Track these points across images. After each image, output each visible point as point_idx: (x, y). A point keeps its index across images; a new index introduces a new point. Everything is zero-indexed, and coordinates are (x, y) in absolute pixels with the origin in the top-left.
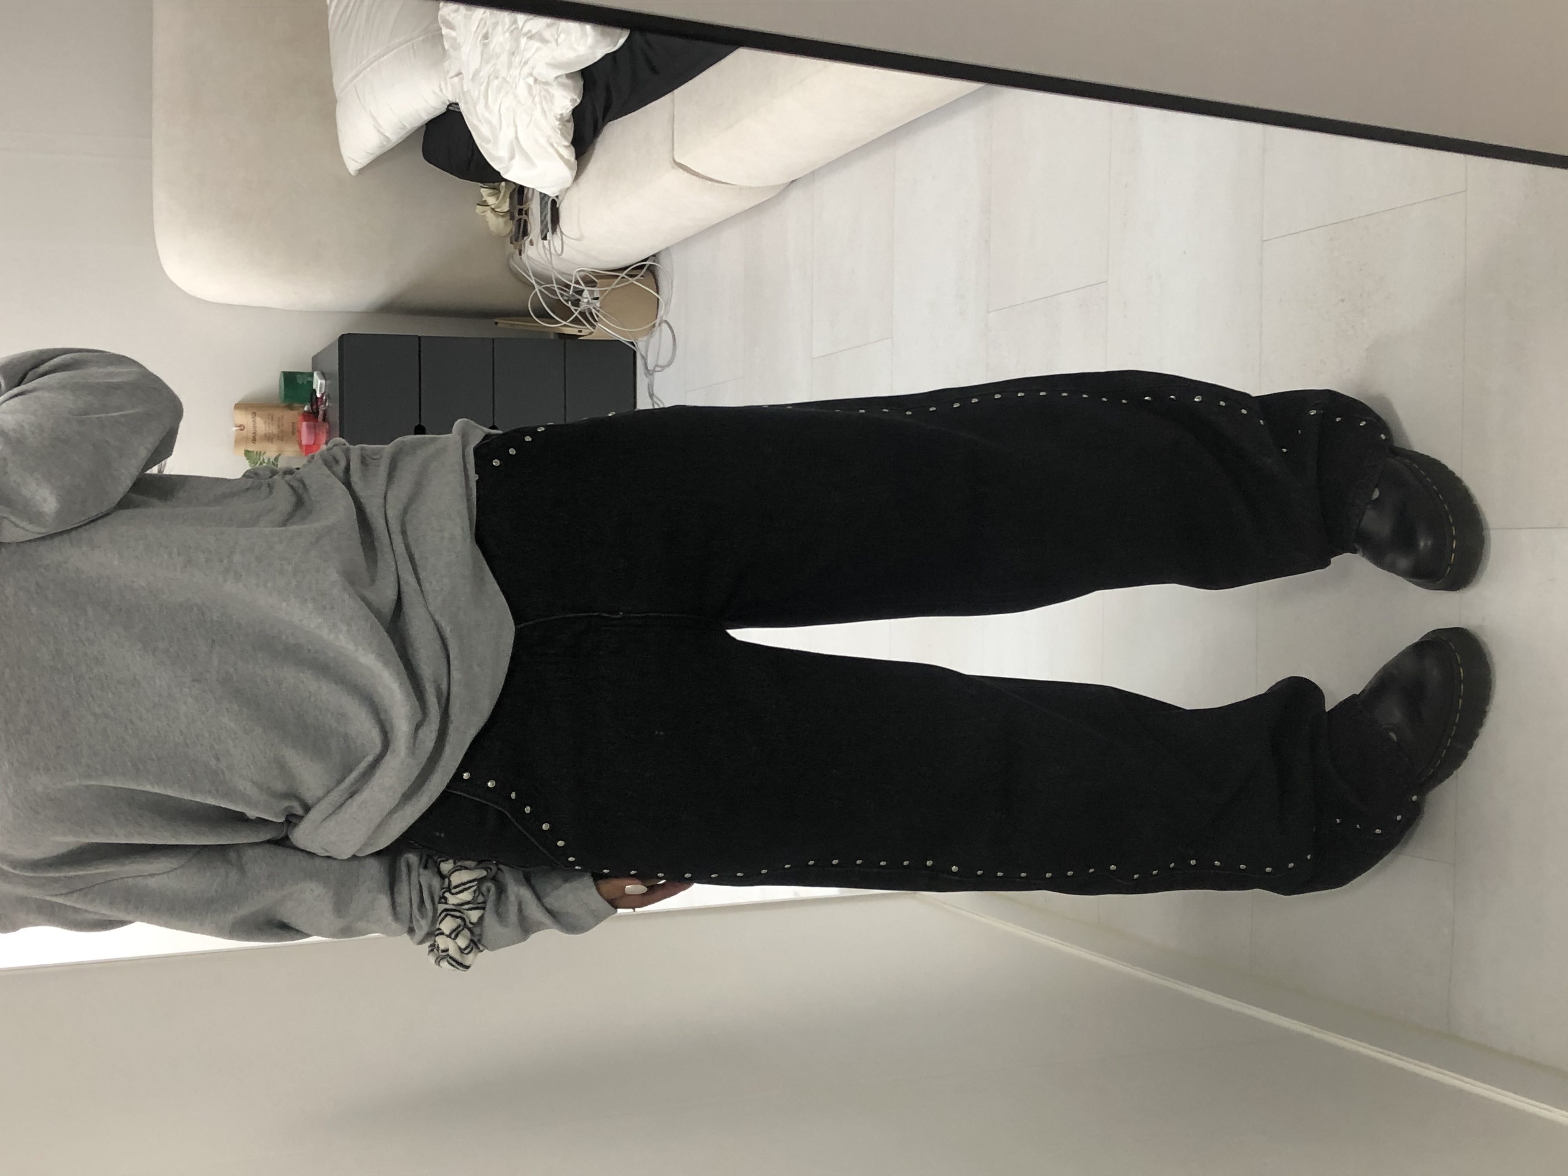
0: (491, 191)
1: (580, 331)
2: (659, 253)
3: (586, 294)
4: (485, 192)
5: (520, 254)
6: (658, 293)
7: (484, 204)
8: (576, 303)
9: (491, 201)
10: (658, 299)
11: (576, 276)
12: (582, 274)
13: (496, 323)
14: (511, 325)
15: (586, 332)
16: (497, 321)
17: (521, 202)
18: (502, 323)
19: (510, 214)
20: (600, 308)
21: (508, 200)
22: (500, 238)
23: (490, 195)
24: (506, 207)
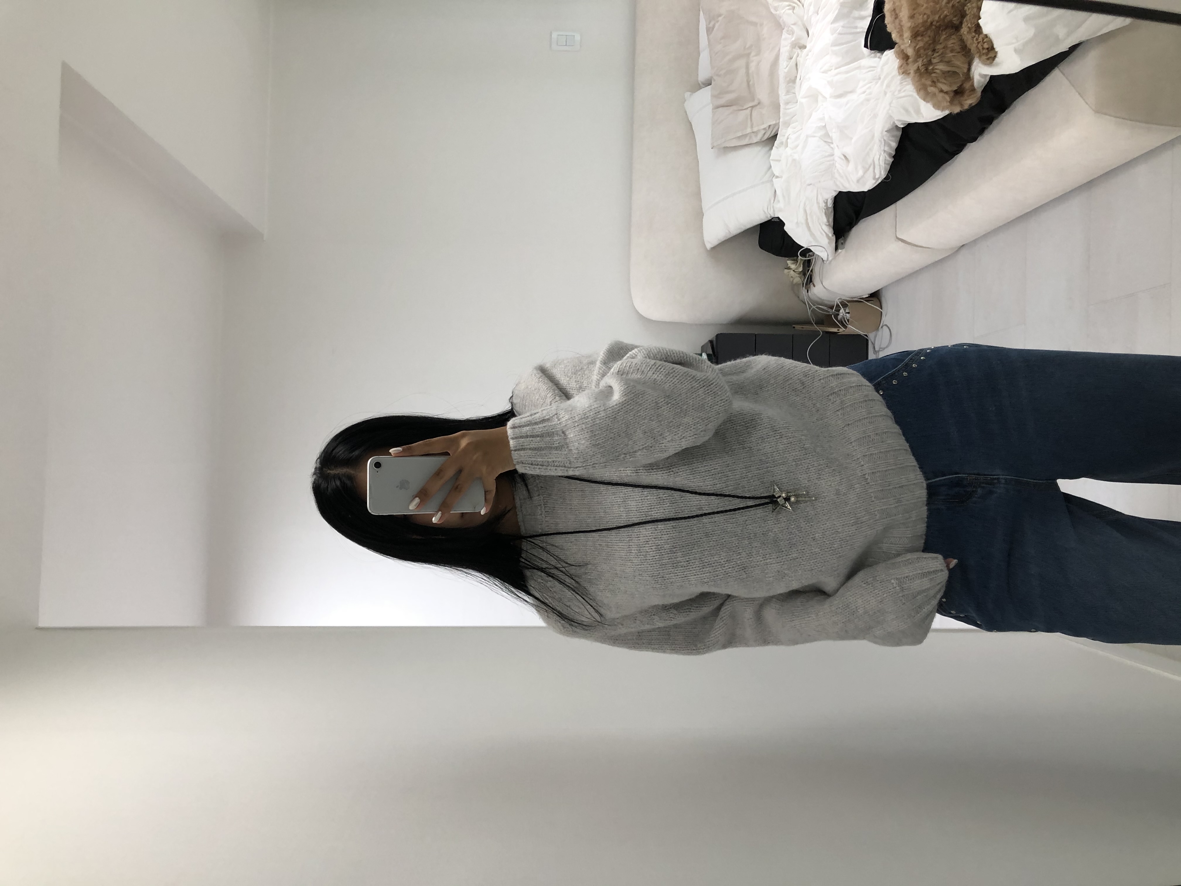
0: (792, 261)
1: (838, 330)
2: (882, 289)
3: (842, 311)
4: (789, 262)
5: (808, 292)
6: (881, 309)
7: (789, 268)
8: (836, 316)
9: (793, 266)
10: (881, 312)
11: (837, 302)
12: (840, 300)
13: (794, 327)
14: (802, 328)
15: (842, 330)
16: (794, 326)
17: (809, 266)
18: (798, 327)
19: (804, 273)
20: (850, 317)
21: (802, 266)
22: (797, 285)
23: (793, 264)
24: (801, 269)
